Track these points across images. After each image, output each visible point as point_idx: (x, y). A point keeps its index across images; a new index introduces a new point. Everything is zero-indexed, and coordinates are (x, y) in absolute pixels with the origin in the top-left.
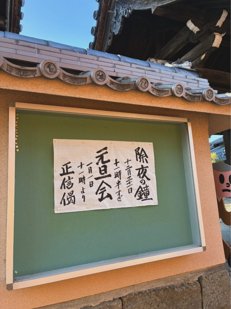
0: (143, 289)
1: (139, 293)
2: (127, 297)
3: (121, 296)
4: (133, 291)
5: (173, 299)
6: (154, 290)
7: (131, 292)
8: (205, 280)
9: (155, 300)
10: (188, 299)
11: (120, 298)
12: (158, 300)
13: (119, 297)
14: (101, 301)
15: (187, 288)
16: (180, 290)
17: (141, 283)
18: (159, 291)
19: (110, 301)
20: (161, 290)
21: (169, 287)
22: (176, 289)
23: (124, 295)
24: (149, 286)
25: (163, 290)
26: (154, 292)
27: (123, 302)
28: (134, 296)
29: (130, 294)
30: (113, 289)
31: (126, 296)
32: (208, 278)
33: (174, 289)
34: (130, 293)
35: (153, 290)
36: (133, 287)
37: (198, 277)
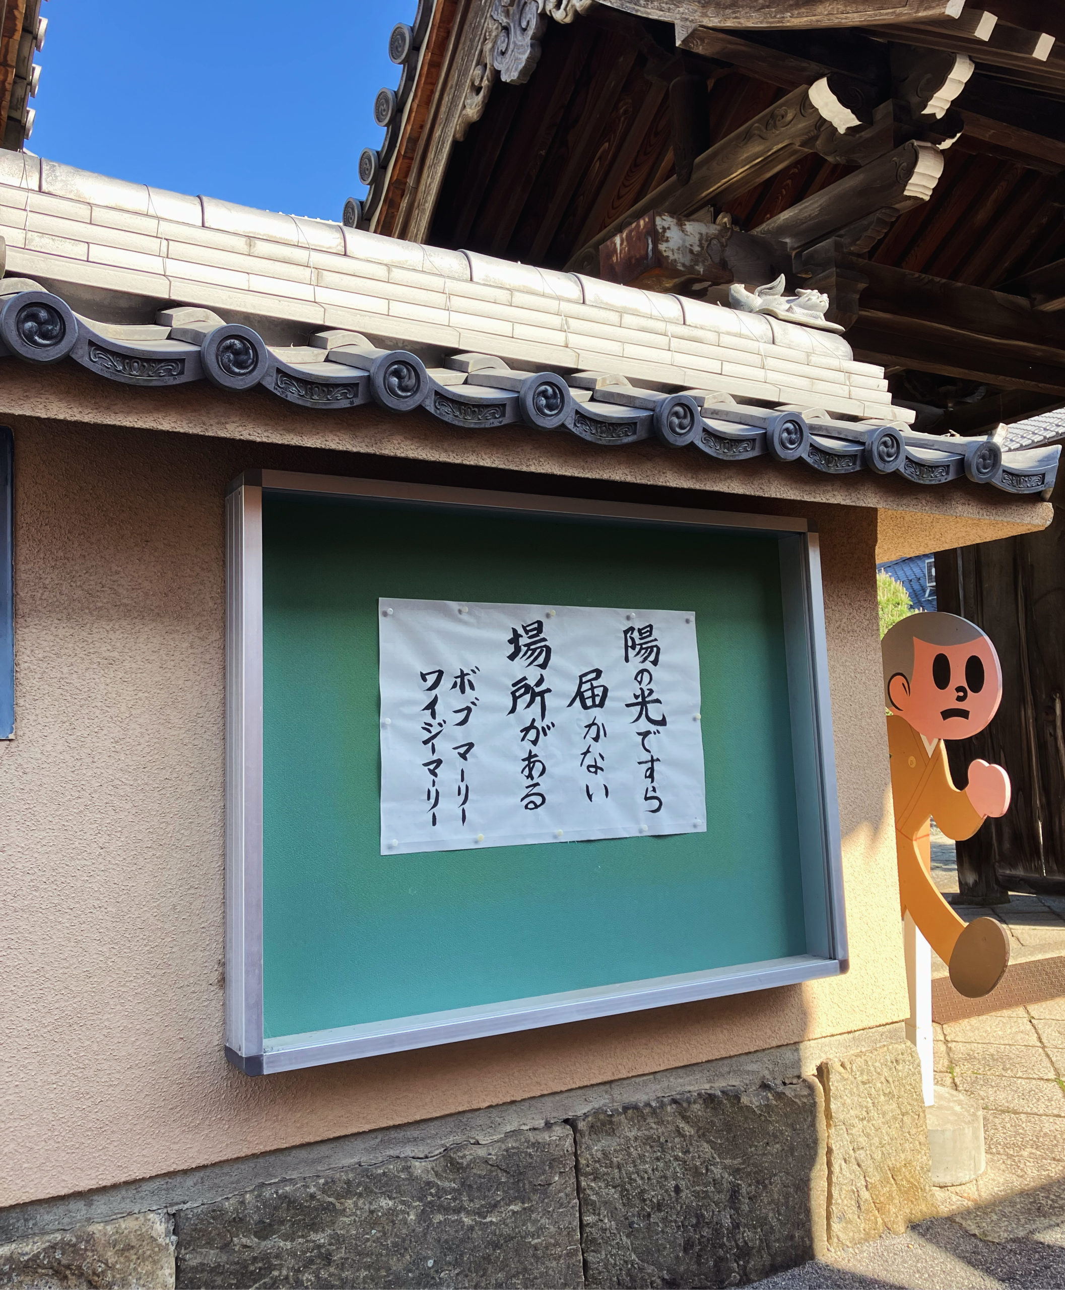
0: (640, 1097)
1: (626, 1109)
2: (590, 1119)
3: (570, 1115)
4: (607, 1101)
5: (734, 1129)
6: (674, 1101)
7: (602, 1102)
8: (840, 1074)
9: (679, 1132)
10: (782, 1133)
11: (566, 1121)
12: (688, 1130)
13: (565, 1117)
14: (509, 1128)
15: (779, 1096)
16: (757, 1104)
17: (633, 1077)
18: (689, 1103)
19: (535, 1129)
20: (695, 1102)
21: (723, 1092)
22: (745, 1100)
23: (580, 1113)
24: (658, 1087)
25: (701, 1102)
26: (674, 1106)
27: (578, 1135)
28: (611, 1116)
29: (596, 1112)
30: (545, 1092)
31: (586, 1115)
32: (851, 1069)
33: (737, 1098)
34: (597, 1106)
35: (670, 1098)
36: (607, 1087)
37: (818, 1063)
